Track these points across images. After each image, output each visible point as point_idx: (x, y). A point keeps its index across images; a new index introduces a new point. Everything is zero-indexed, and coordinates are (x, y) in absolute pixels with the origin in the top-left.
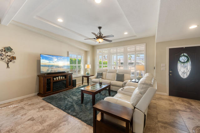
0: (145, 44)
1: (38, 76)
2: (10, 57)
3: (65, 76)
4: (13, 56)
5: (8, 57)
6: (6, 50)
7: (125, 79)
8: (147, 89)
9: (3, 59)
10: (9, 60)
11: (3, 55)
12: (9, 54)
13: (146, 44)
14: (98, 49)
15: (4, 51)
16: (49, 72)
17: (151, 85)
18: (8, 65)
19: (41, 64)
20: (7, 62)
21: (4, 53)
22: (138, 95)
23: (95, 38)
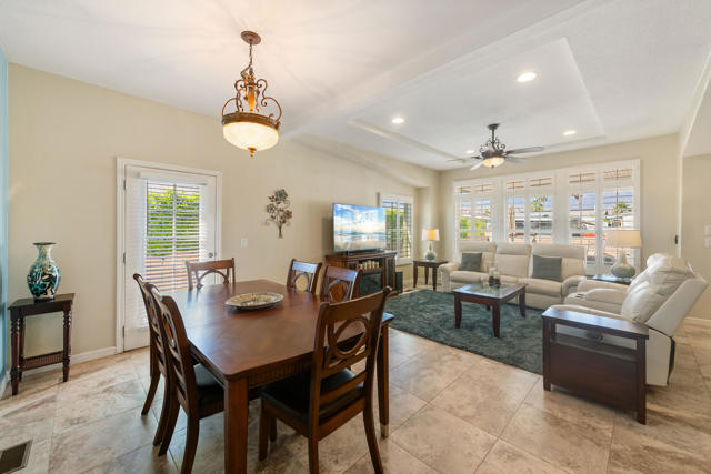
0: (638, 162)
1: (326, 257)
2: (283, 213)
3: (381, 261)
4: (288, 209)
6: (279, 197)
7: (565, 272)
8: (680, 284)
9: (274, 218)
10: (282, 220)
11: (274, 208)
12: (282, 205)
13: (642, 162)
14: (458, 180)
15: (276, 200)
16: (348, 248)
17: (689, 275)
19: (335, 229)
20: (280, 224)
21: (275, 204)
22: (652, 297)
23: (480, 155)
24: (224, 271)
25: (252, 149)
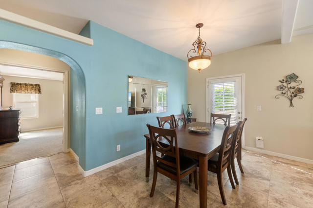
2: (294, 90)
4: (298, 87)
5: (292, 90)
6: (289, 80)
9: (285, 94)
10: (293, 95)
11: (284, 87)
12: (293, 84)
15: (286, 81)
18: (291, 102)
20: (290, 98)
21: (285, 84)
24: (225, 119)
25: (199, 70)
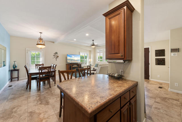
1: (66, 64)
3: (78, 65)
12: (57, 55)
16: (70, 63)
18: (56, 59)
19: (68, 59)
23: (91, 45)
25: (41, 48)
